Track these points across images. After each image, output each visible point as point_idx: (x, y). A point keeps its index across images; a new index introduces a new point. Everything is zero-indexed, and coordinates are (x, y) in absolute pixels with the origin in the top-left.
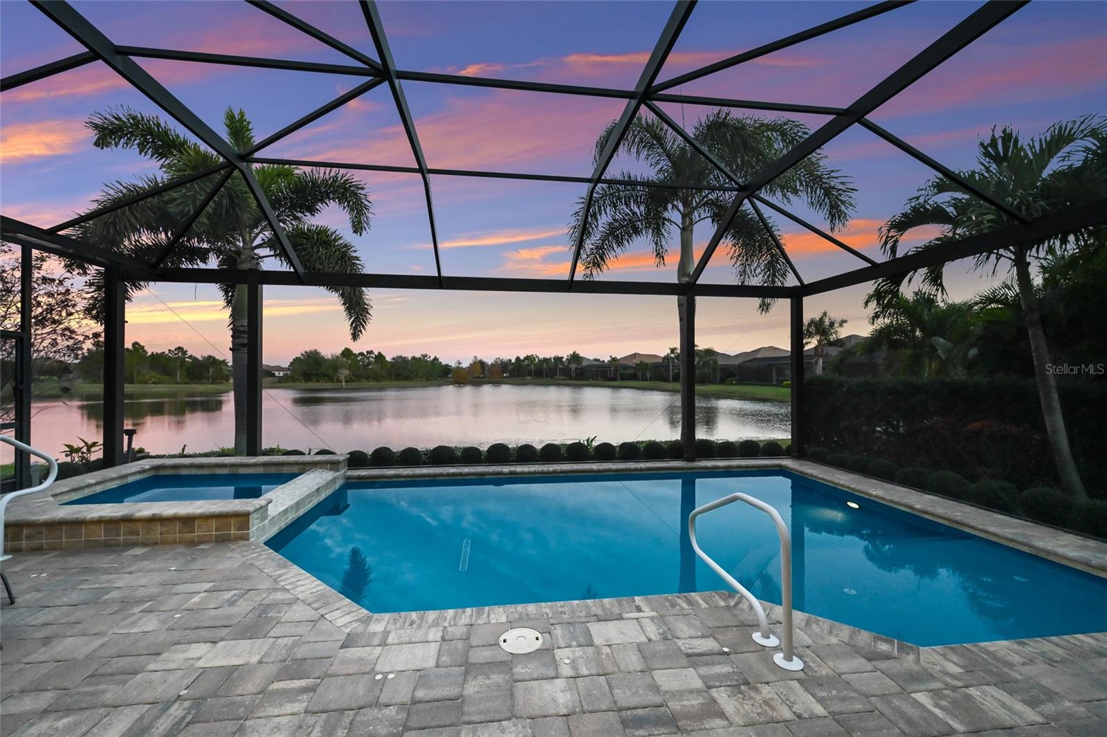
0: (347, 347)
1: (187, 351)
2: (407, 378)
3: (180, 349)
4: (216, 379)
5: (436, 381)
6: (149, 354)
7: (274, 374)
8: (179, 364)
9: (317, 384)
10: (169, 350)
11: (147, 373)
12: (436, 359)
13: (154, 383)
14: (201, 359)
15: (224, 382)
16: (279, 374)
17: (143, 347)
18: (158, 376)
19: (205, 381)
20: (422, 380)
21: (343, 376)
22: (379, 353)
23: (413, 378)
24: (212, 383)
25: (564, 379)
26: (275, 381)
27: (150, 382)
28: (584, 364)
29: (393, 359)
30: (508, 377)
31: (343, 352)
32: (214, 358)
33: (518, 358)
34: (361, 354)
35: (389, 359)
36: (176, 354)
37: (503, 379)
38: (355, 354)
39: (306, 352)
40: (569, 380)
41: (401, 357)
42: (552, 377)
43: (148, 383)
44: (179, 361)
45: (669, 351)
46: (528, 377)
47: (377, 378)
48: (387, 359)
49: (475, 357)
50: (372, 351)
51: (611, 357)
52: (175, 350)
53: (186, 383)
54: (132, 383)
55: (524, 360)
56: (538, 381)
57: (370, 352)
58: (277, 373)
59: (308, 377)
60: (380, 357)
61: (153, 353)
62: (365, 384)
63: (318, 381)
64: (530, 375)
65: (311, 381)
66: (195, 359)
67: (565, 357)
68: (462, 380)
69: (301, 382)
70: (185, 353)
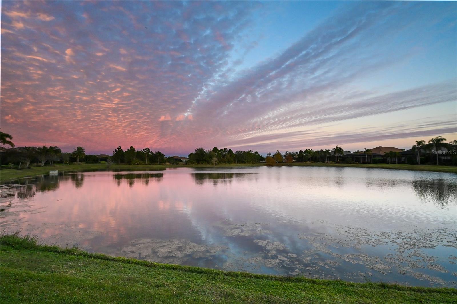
0: (215, 147)
1: (150, 150)
2: (243, 162)
3: (147, 149)
4: (161, 162)
5: (257, 164)
6: (136, 151)
7: (182, 160)
8: (147, 156)
9: (202, 165)
10: (143, 150)
11: (135, 160)
12: (256, 152)
13: (137, 164)
14: (155, 153)
15: (163, 163)
16: (184, 160)
17: (134, 148)
18: (139, 161)
19: (156, 163)
20: (250, 164)
21: (215, 161)
22: (230, 149)
23: (246, 162)
24: (159, 165)
25: (331, 163)
26: (183, 164)
27: (136, 164)
28: (345, 154)
29: (236, 152)
30: (295, 162)
31: (213, 149)
32: (160, 153)
33: (301, 151)
34: (222, 150)
35: (234, 152)
36: (146, 151)
37: (293, 163)
38: (219, 150)
39: (197, 149)
40: (335, 163)
41: (240, 151)
42: (323, 161)
43: (135, 164)
44: (147, 154)
45: (416, 144)
46: (308, 162)
47: (229, 162)
48: (233, 153)
49: (278, 151)
50: (226, 148)
51: (365, 149)
52: (146, 149)
53: (150, 164)
54: (130, 164)
55: (304, 153)
56: (314, 164)
57: (226, 149)
58: (183, 160)
59: (198, 162)
60: (230, 151)
61: (137, 151)
62: (223, 165)
63: (202, 164)
64: (309, 160)
65: (200, 163)
66: (153, 153)
67: (331, 150)
68: (271, 163)
69: (195, 164)
70: (149, 151)
